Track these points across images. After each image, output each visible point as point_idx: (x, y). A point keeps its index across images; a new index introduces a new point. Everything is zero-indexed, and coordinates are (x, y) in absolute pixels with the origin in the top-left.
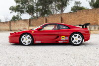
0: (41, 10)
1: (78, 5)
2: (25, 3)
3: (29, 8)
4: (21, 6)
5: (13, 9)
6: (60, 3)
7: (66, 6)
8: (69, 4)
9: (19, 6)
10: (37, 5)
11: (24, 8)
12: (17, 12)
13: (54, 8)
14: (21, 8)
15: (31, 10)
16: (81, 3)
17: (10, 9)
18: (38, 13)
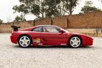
1: (90, 6)
2: (30, 2)
3: (34, 8)
4: (25, 5)
5: (16, 9)
6: (69, 3)
7: (76, 6)
8: (78, 4)
10: (43, 4)
12: (21, 12)
13: (62, 8)
14: (26, 8)
15: (36, 11)
16: (92, 3)
17: (13, 9)
18: (44, 13)
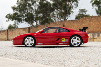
0: (42, 18)
1: (84, 14)
2: (23, 10)
3: (27, 16)
4: (19, 13)
5: (10, 17)
6: (63, 11)
7: (70, 14)
8: (73, 12)
9: (16, 14)
10: (37, 12)
11: (23, 16)
12: (14, 21)
13: (56, 16)
14: (19, 16)
15: (30, 19)
16: (86, 11)
17: (6, 17)
18: (38, 21)
